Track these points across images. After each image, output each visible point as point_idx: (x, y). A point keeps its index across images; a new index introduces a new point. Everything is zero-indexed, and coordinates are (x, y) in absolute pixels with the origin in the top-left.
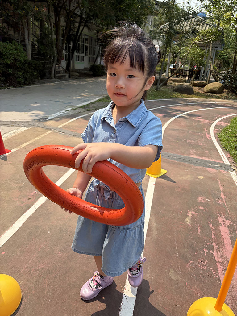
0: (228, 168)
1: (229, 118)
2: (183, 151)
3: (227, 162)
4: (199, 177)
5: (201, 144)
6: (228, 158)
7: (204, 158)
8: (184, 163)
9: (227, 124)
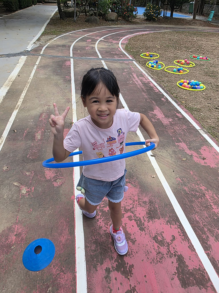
0: (132, 60)
1: (127, 38)
3: (131, 58)
5: (118, 53)
7: (121, 58)
8: (115, 61)
9: (127, 42)
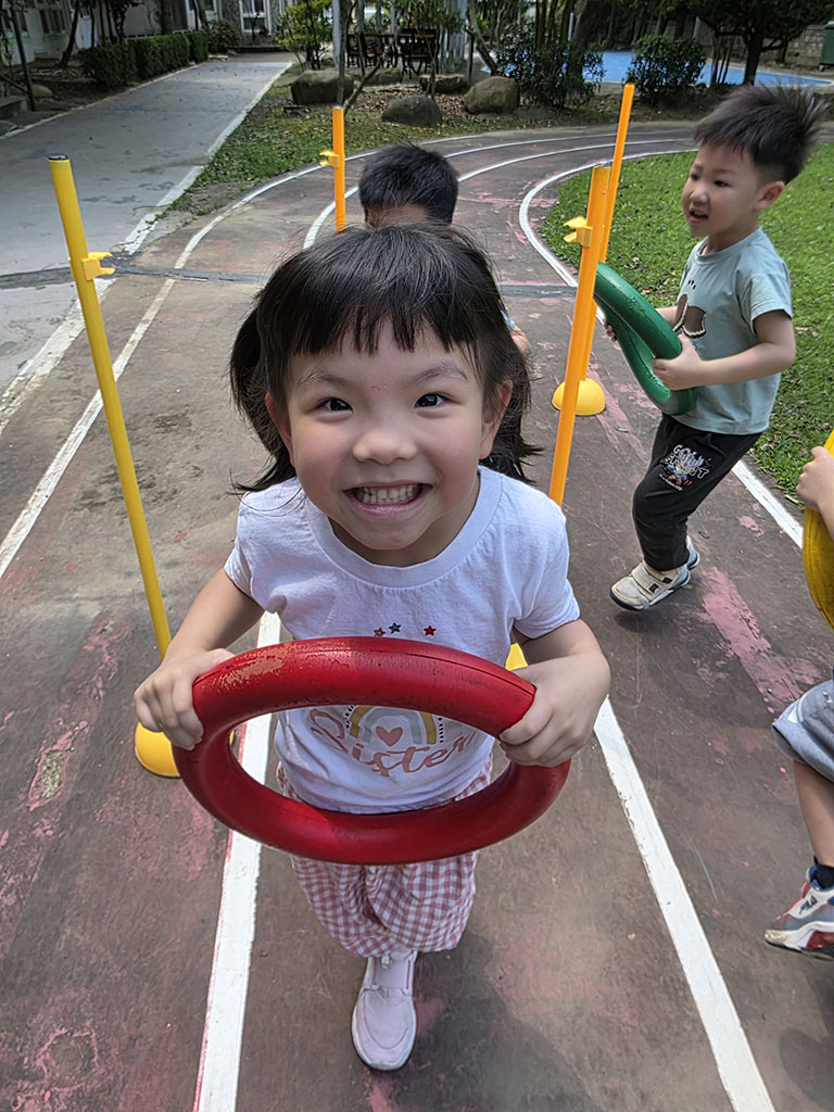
1: (554, 184)
3: (573, 282)
4: (532, 316)
5: (513, 257)
6: (572, 276)
7: (528, 283)
9: (552, 201)
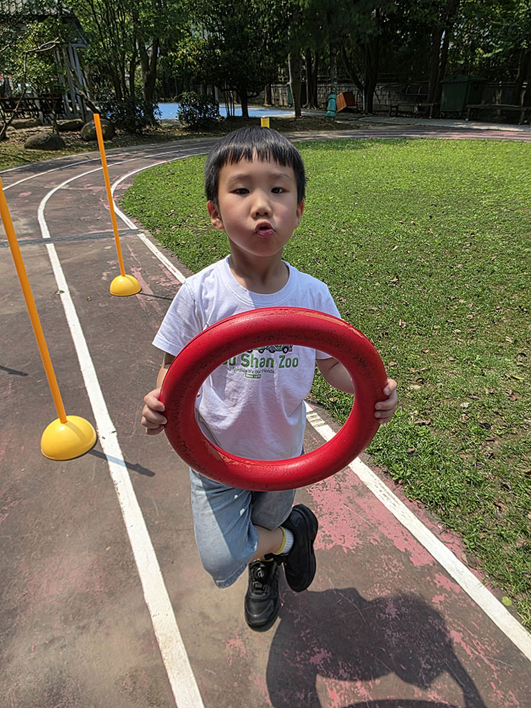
0: (136, 232)
1: (131, 176)
2: (80, 230)
3: (134, 227)
4: (106, 248)
5: (100, 217)
6: (134, 223)
7: (107, 231)
8: (85, 241)
9: (129, 185)
